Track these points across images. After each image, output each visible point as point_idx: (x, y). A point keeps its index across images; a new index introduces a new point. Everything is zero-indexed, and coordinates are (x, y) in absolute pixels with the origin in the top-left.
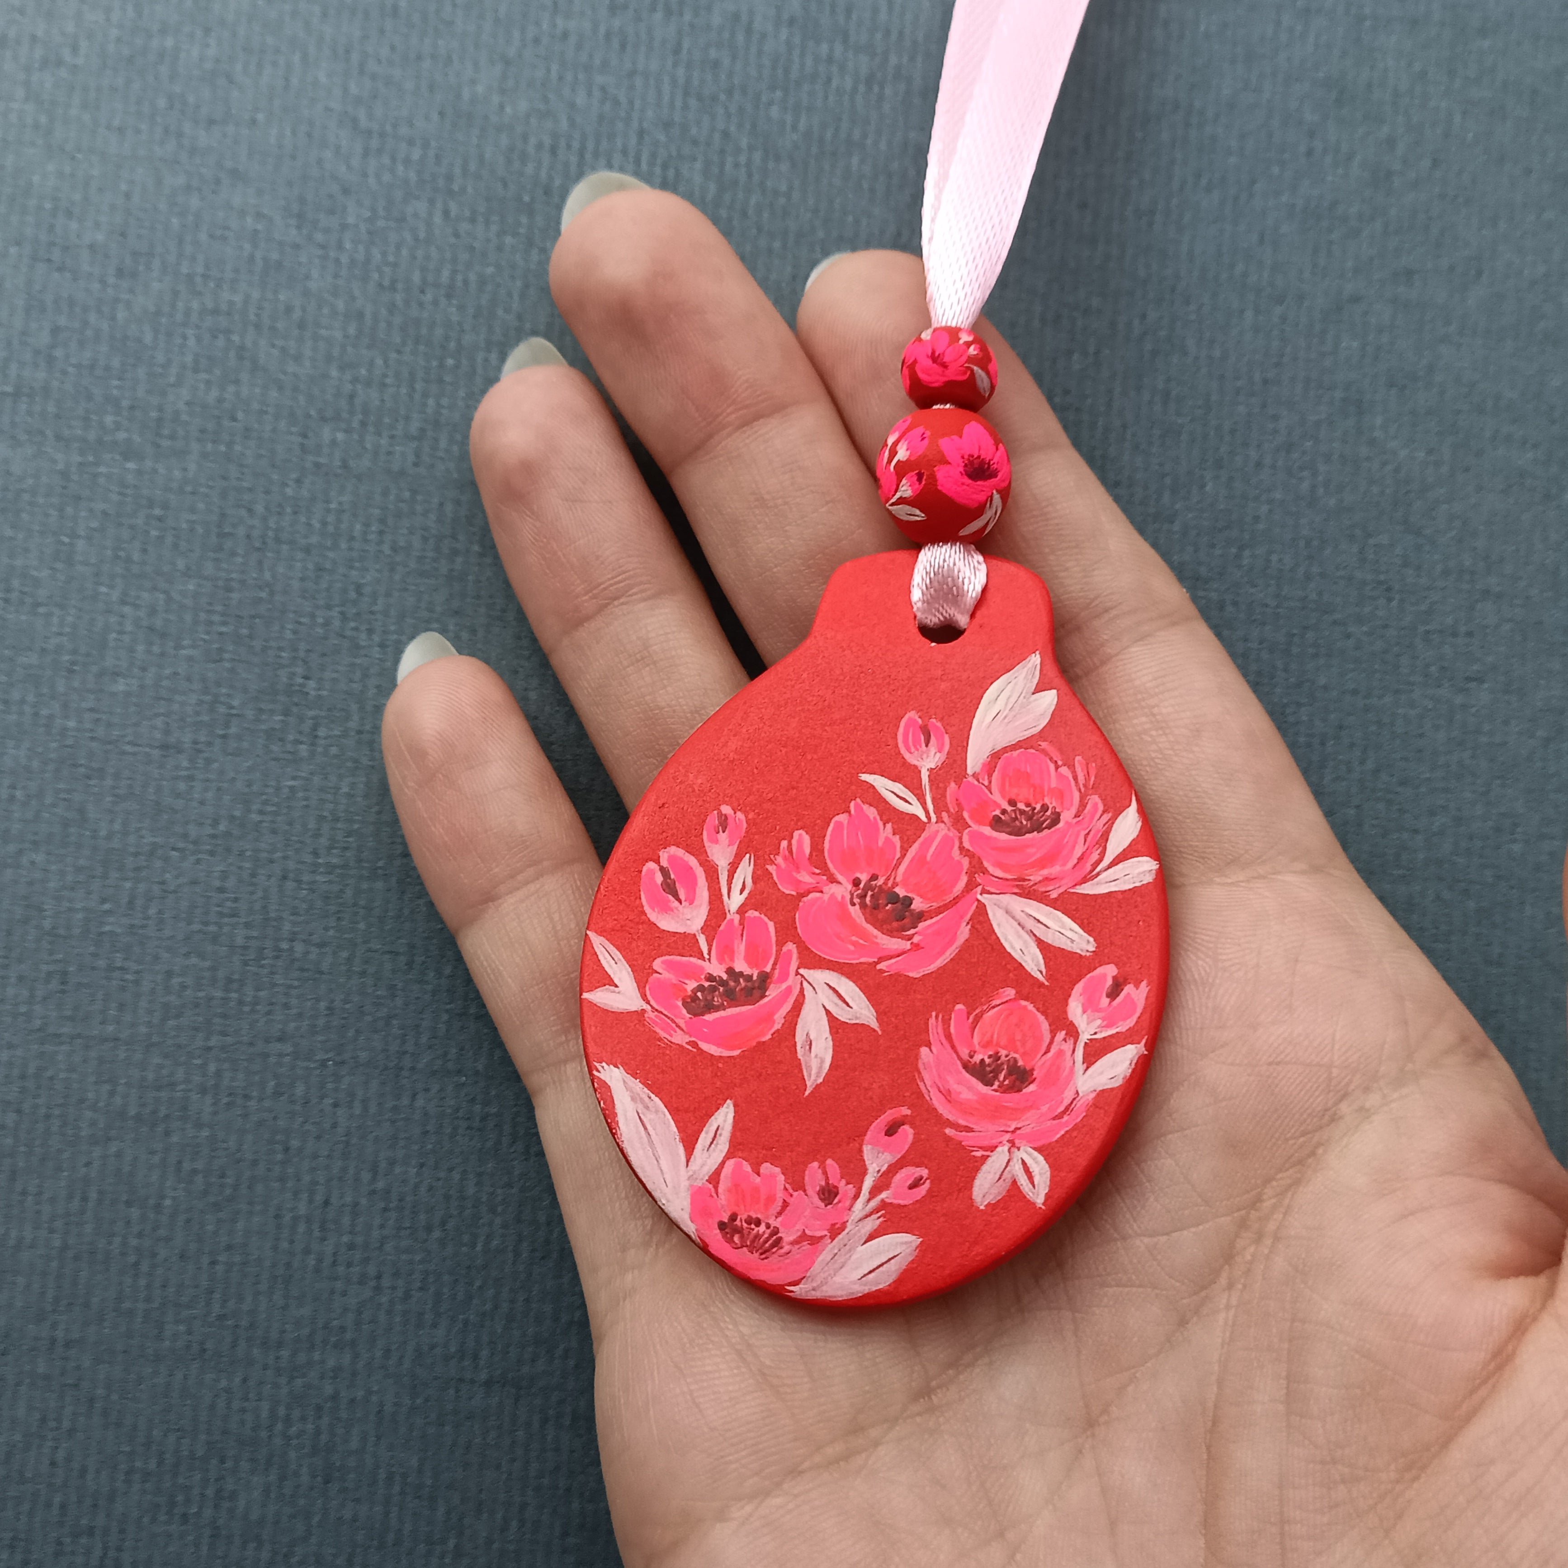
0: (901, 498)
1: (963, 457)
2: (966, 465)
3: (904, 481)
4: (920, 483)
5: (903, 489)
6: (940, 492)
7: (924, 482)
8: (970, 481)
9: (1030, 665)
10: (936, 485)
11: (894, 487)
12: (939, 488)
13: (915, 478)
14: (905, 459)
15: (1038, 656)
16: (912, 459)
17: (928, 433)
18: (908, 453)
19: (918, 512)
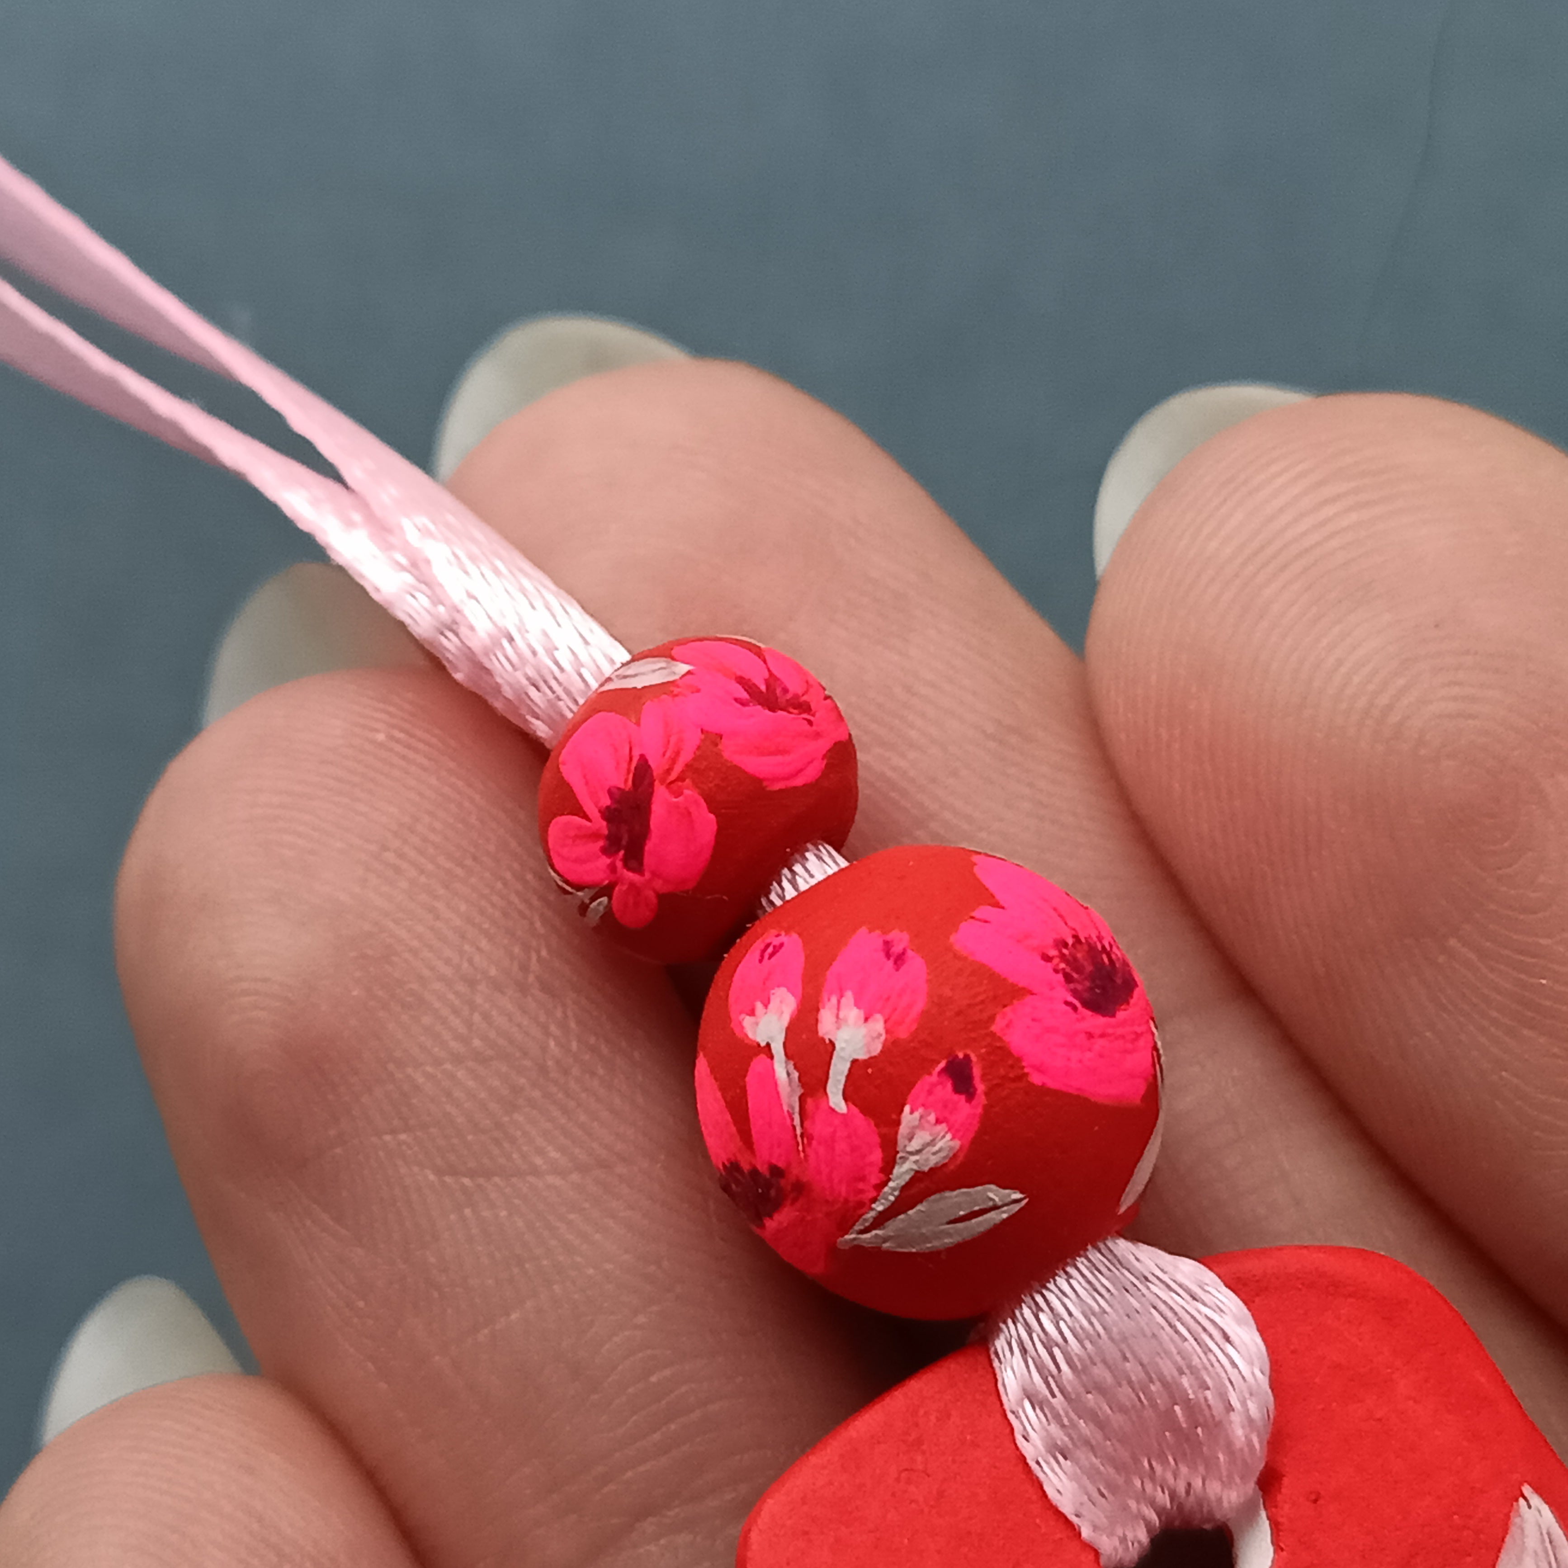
0: (918, 1177)
1: (1047, 958)
2: (1068, 978)
3: (909, 1118)
4: (970, 1096)
5: (914, 1145)
6: (1044, 1090)
7: (981, 1087)
8: (1101, 1020)
9: (1532, 1541)
10: (1022, 1077)
11: (877, 1156)
12: (1036, 1079)
13: (946, 1089)
14: (877, 1048)
15: (1536, 1500)
16: (903, 1034)
17: (900, 939)
18: (878, 1025)
19: (994, 1193)
